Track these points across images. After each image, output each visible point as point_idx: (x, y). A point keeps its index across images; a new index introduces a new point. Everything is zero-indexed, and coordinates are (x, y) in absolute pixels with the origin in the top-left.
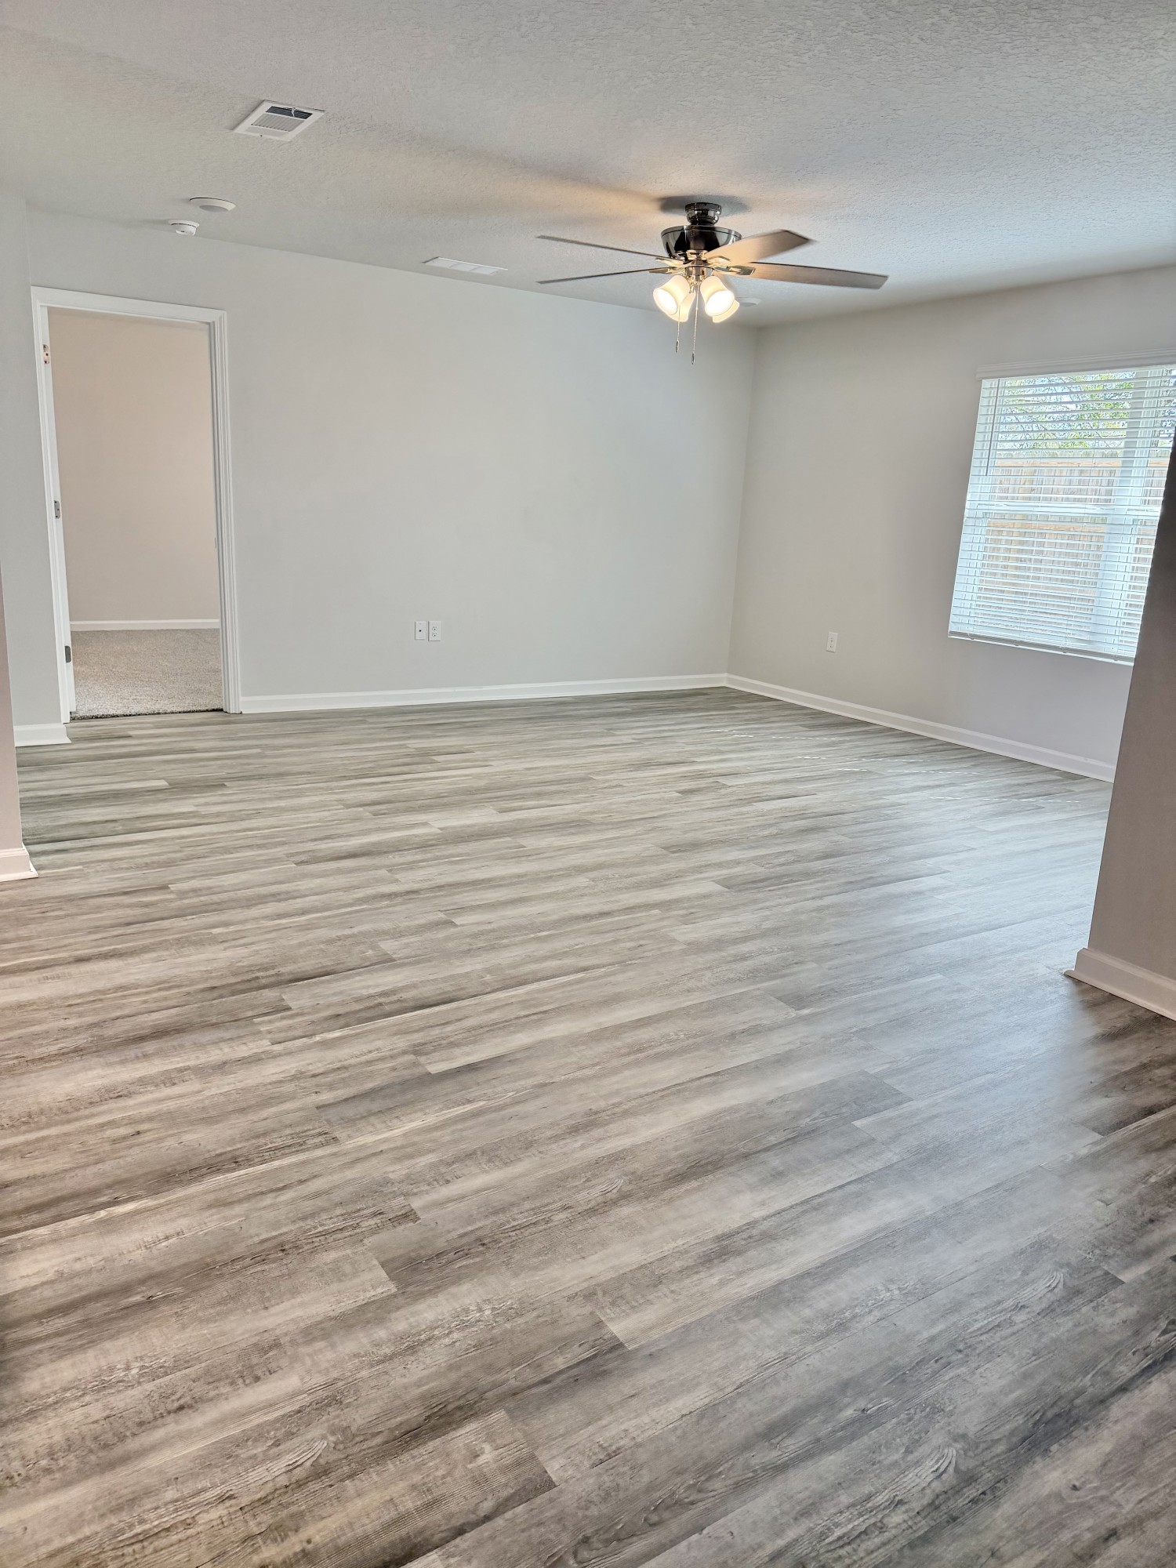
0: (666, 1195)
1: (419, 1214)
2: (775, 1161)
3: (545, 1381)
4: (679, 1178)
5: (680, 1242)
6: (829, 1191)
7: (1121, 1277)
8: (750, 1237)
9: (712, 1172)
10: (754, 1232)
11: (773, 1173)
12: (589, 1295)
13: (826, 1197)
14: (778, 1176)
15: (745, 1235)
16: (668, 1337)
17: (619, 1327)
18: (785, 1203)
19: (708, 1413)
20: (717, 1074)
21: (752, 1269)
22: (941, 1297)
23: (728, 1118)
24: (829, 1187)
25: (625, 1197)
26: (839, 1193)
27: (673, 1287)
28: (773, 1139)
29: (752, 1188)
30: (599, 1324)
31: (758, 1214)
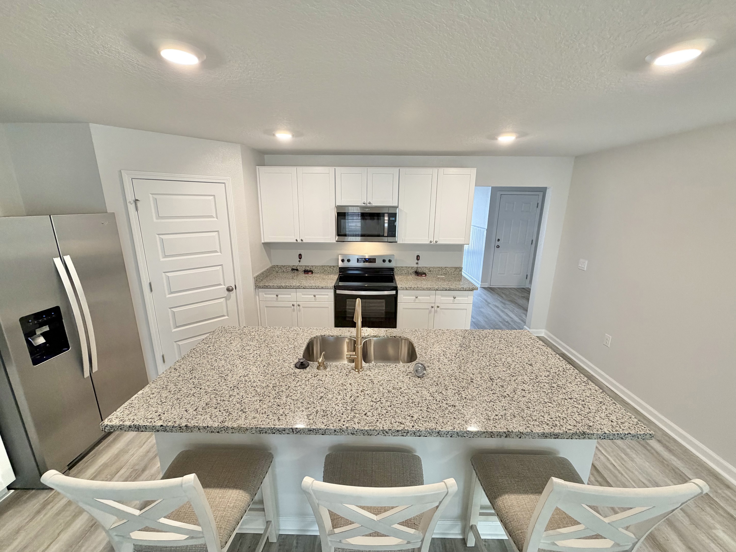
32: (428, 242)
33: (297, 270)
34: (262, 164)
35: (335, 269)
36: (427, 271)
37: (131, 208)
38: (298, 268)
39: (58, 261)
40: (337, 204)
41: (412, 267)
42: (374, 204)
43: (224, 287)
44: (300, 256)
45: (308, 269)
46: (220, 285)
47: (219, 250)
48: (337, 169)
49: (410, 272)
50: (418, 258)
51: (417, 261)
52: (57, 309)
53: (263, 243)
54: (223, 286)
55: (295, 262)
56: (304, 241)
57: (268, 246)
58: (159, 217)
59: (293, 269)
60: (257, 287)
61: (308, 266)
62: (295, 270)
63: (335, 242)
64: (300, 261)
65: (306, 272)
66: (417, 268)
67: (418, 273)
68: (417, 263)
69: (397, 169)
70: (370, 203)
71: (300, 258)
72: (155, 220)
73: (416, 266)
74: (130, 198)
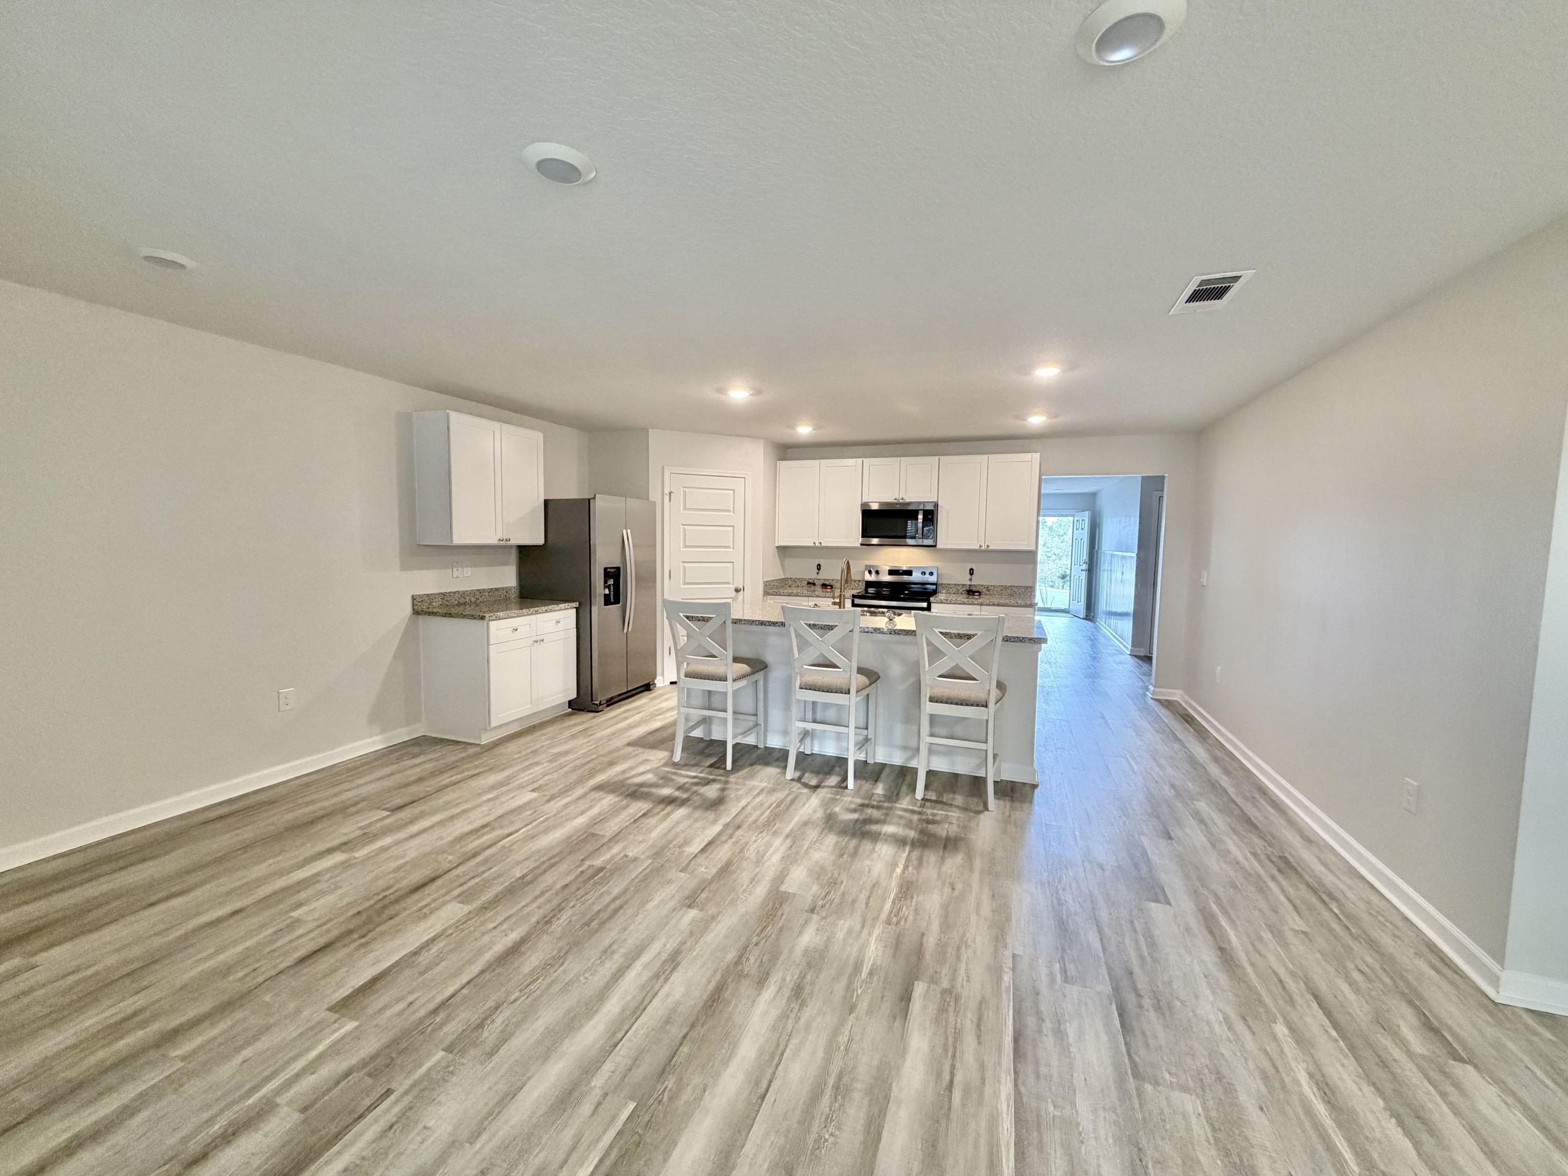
0: (718, 977)
1: (809, 914)
2: (676, 1032)
3: (704, 889)
4: (720, 989)
5: (694, 954)
6: (633, 1025)
7: (444, 1053)
8: (664, 973)
9: (706, 1002)
10: (663, 977)
11: (671, 1020)
12: (713, 918)
13: (633, 1019)
14: (668, 1020)
15: (667, 972)
16: (672, 918)
17: (693, 913)
18: (656, 1001)
19: (644, 903)
20: (763, 1097)
21: (655, 957)
22: (556, 988)
23: (724, 1051)
24: (634, 1028)
25: (738, 962)
26: (626, 1028)
27: (684, 935)
28: (685, 1049)
29: (677, 1004)
30: (701, 910)
31: (667, 987)
32: (978, 547)
33: (814, 584)
34: (783, 458)
35: (860, 584)
36: (984, 590)
37: (667, 498)
38: (816, 581)
39: (624, 531)
40: (864, 501)
41: (963, 585)
42: (908, 500)
43: (733, 587)
44: (819, 567)
45: (827, 583)
46: (729, 583)
47: (731, 546)
48: (866, 460)
49: (961, 591)
50: (971, 572)
51: (970, 577)
52: (618, 569)
53: (777, 547)
54: (731, 586)
55: (812, 575)
56: (823, 545)
57: (783, 551)
58: (685, 508)
59: (809, 583)
60: (766, 593)
61: (828, 580)
62: (811, 584)
63: (859, 545)
64: (818, 573)
65: (824, 586)
66: (970, 585)
67: (971, 592)
68: (971, 580)
69: (937, 458)
70: (902, 499)
71: (819, 569)
72: (682, 511)
73: (969, 583)
74: (667, 491)
